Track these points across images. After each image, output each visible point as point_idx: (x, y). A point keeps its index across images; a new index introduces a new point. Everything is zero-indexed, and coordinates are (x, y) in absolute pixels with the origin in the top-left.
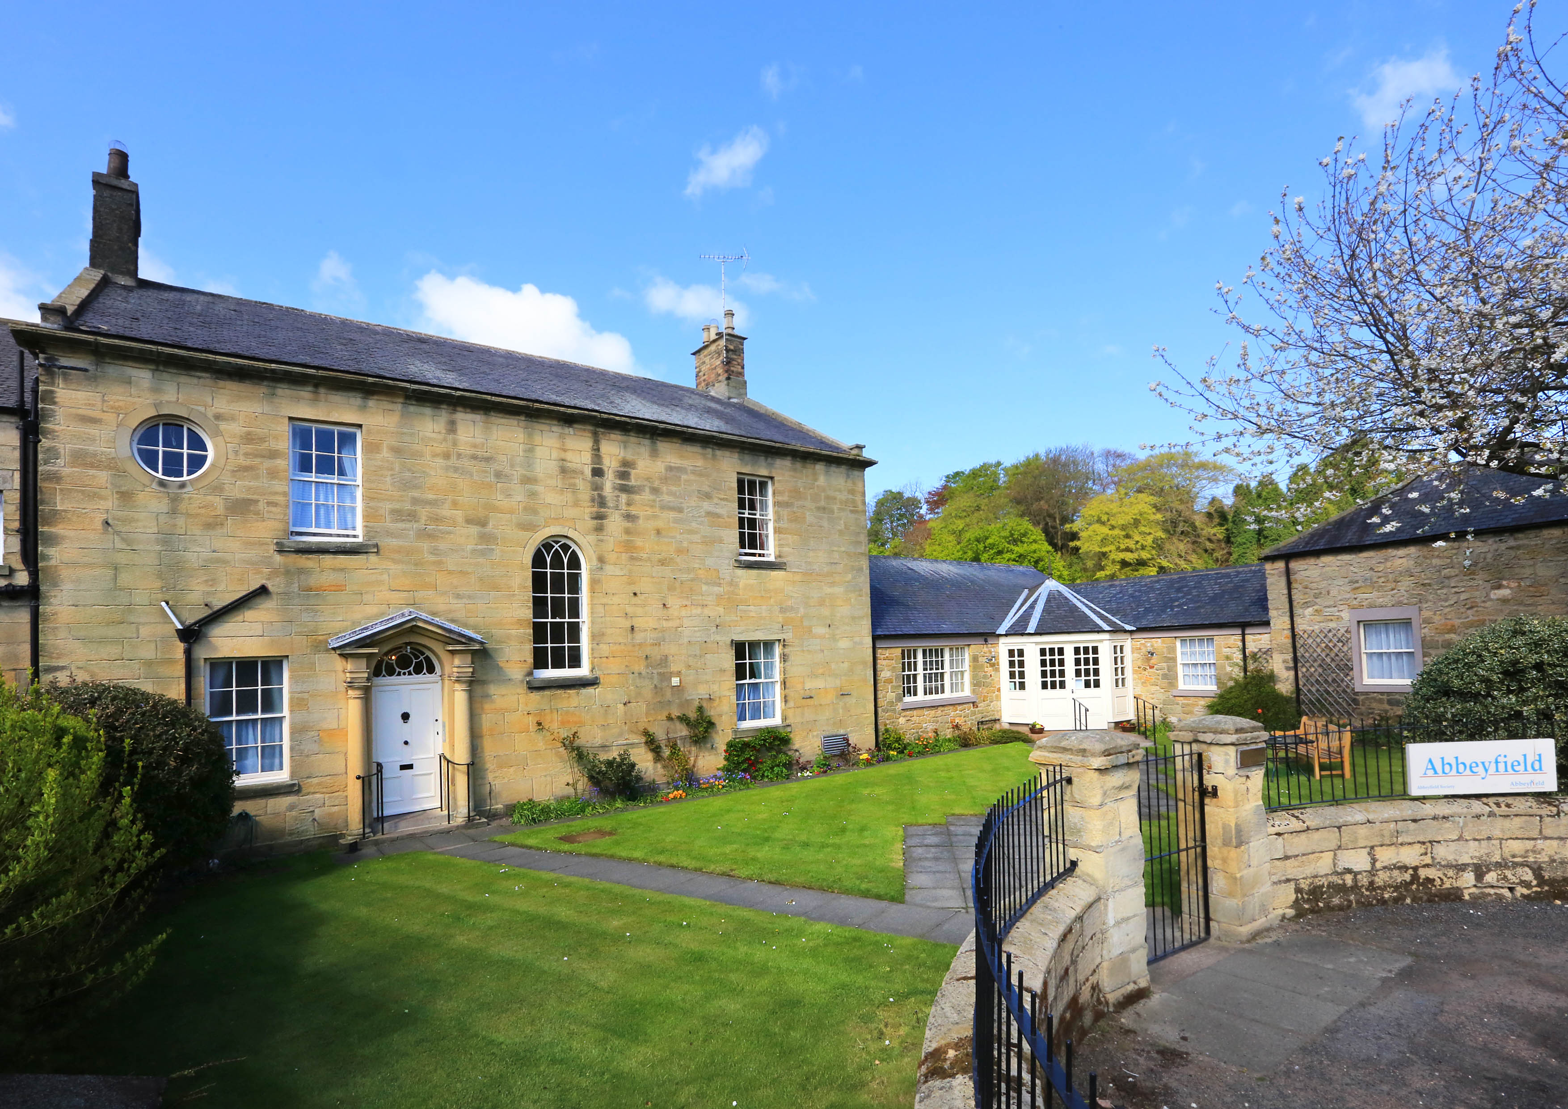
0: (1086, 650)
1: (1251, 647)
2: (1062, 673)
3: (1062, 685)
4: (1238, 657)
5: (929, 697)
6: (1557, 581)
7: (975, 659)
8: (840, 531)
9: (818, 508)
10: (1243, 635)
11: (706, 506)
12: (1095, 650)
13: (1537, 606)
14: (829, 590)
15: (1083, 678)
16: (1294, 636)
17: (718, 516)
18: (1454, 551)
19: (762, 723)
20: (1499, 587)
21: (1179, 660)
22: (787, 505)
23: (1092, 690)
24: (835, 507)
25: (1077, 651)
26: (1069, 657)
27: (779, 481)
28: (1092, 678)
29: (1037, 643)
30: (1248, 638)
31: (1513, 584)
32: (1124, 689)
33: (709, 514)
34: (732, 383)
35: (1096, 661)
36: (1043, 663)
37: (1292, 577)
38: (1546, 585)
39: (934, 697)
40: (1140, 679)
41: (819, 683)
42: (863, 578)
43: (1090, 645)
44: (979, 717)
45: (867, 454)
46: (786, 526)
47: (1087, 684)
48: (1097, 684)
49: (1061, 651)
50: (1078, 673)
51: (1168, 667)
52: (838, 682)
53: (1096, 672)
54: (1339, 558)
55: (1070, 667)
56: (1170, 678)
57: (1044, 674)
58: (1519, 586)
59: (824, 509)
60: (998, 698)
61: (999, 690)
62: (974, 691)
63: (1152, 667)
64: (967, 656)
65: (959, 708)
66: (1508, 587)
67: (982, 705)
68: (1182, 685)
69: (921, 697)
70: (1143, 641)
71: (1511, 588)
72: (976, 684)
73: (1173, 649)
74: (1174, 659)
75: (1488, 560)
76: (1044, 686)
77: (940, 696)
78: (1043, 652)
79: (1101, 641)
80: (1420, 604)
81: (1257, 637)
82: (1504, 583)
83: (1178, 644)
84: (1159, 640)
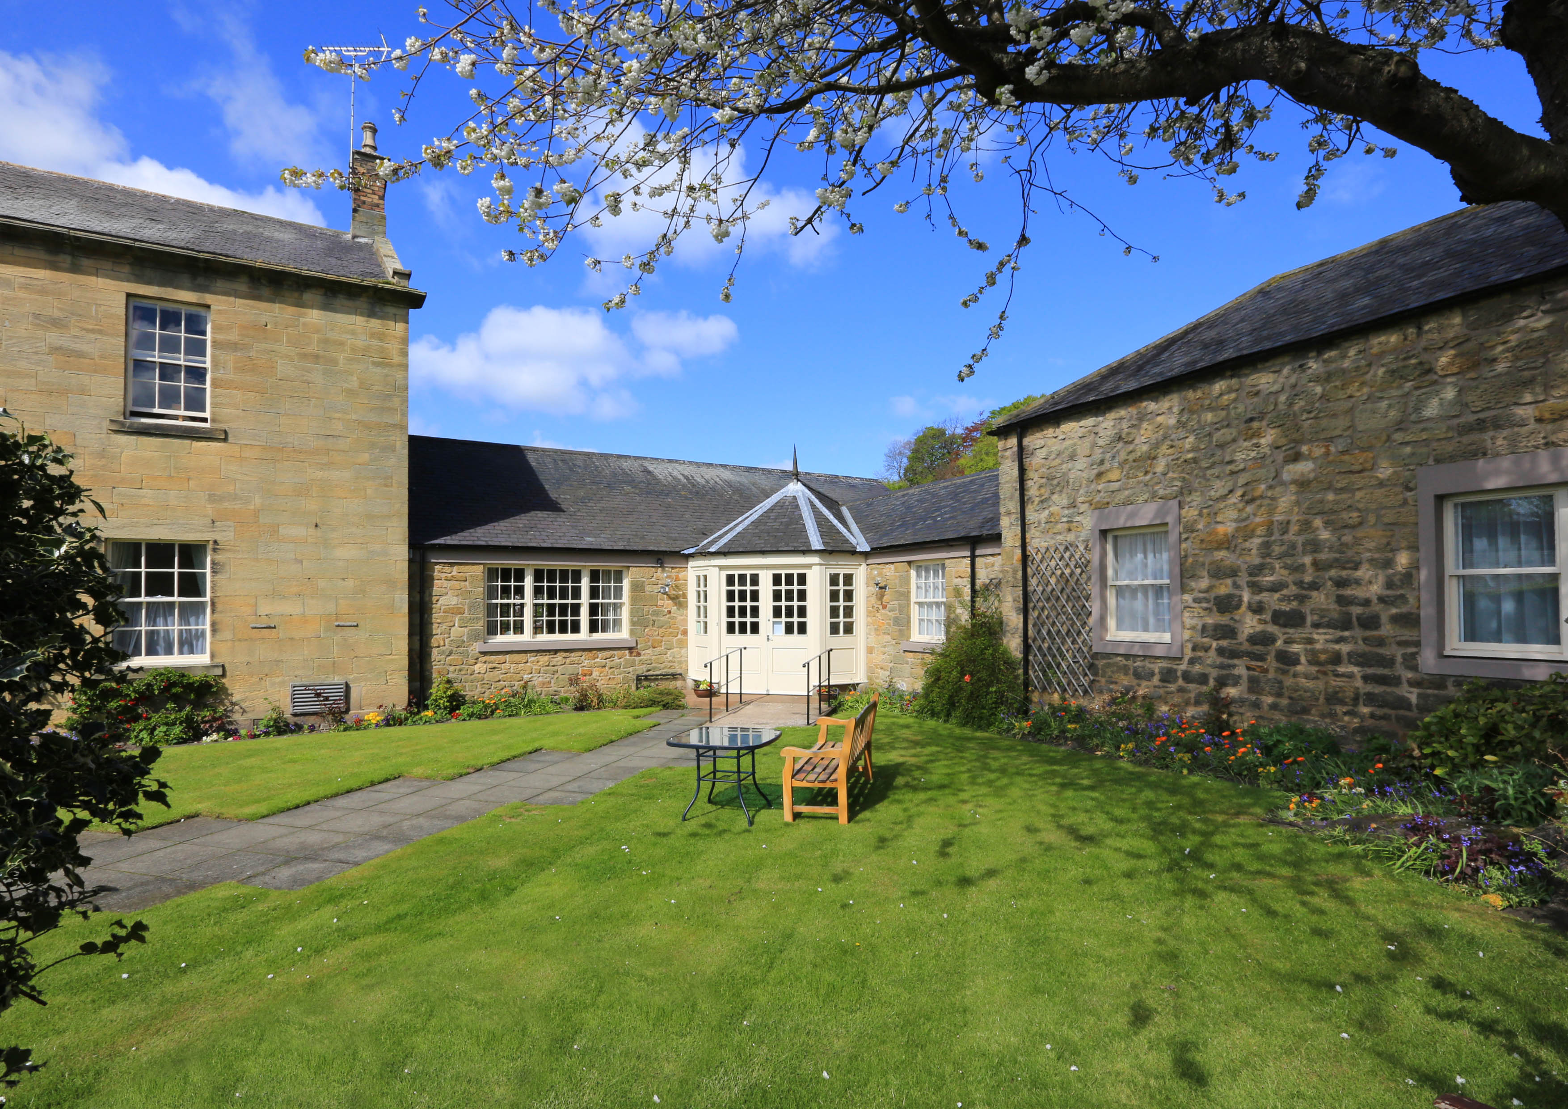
0: (789, 579)
1: (983, 577)
2: (755, 611)
3: (755, 628)
4: (967, 592)
5: (545, 637)
6: (1389, 438)
7: (637, 587)
8: (350, 393)
9: (304, 356)
10: (973, 558)
11: (53, 337)
12: (802, 579)
13: (1353, 491)
14: (319, 474)
15: (784, 619)
16: (1025, 557)
17: (80, 355)
18: (1233, 396)
19: (176, 660)
20: (1296, 457)
21: (913, 598)
22: (234, 346)
23: (796, 637)
24: (341, 357)
25: (777, 579)
26: (766, 588)
27: (220, 312)
28: (796, 619)
29: (721, 568)
30: (979, 561)
31: (1318, 452)
32: (848, 637)
33: (56, 350)
34: (359, 217)
35: (802, 595)
36: (730, 596)
37: (1027, 461)
38: (1370, 448)
39: (557, 637)
40: (872, 623)
41: (292, 608)
42: (393, 461)
43: (795, 572)
44: (641, 669)
45: (414, 286)
46: (232, 376)
47: (789, 629)
48: (802, 629)
49: (755, 580)
50: (777, 612)
51: (902, 606)
52: (331, 608)
53: (802, 611)
54: (1082, 423)
55: (766, 604)
56: (900, 623)
57: (731, 611)
58: (1327, 453)
59: (317, 357)
60: (683, 644)
61: (685, 633)
62: (632, 632)
63: (884, 607)
64: (626, 584)
65: (601, 654)
66: (1309, 457)
67: (648, 654)
68: (915, 635)
69: (527, 636)
70: (878, 568)
71: (1315, 459)
72: (638, 621)
73: (907, 581)
74: (908, 596)
75: (1281, 407)
76: (731, 628)
77: (569, 637)
78: (730, 580)
79: (809, 566)
80: (1181, 496)
81: (991, 559)
82: (1304, 449)
83: (913, 573)
84: (892, 566)
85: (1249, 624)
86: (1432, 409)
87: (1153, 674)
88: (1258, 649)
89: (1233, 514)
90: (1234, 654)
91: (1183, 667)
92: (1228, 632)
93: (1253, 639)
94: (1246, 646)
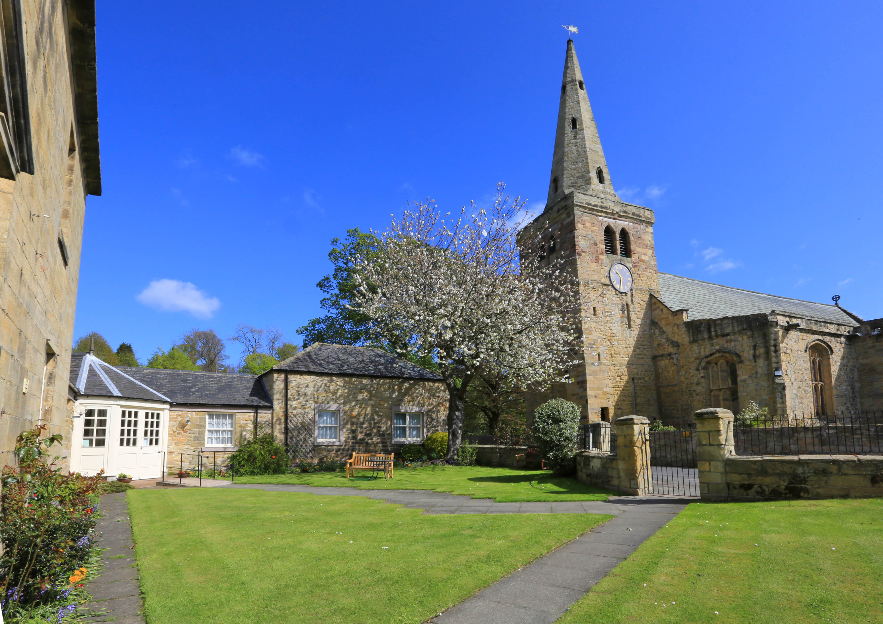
0: (153, 416)
1: (261, 420)
2: (135, 432)
3: (135, 442)
4: (251, 427)
6: (387, 400)
10: (256, 413)
12: (158, 416)
15: (149, 437)
16: (286, 415)
21: (207, 427)
23: (154, 447)
25: (147, 414)
26: (141, 419)
28: (154, 437)
30: (259, 415)
31: (375, 399)
35: (158, 425)
36: (123, 423)
37: (289, 383)
40: (173, 440)
43: (156, 412)
47: (151, 443)
48: (157, 442)
49: (136, 415)
50: (146, 433)
51: (199, 432)
53: (158, 433)
55: (141, 428)
56: (200, 439)
57: (122, 432)
58: (377, 400)
63: (185, 432)
68: (208, 445)
70: (180, 413)
71: (374, 401)
73: (203, 420)
74: (204, 426)
75: (368, 388)
76: (122, 442)
78: (124, 414)
79: (163, 410)
80: (345, 403)
81: (264, 415)
82: (373, 398)
83: (207, 417)
84: (194, 413)
85: (360, 436)
86: (394, 396)
87: (333, 450)
88: (361, 441)
89: (357, 410)
90: (356, 443)
91: (343, 447)
92: (354, 438)
93: (360, 439)
94: (359, 441)
